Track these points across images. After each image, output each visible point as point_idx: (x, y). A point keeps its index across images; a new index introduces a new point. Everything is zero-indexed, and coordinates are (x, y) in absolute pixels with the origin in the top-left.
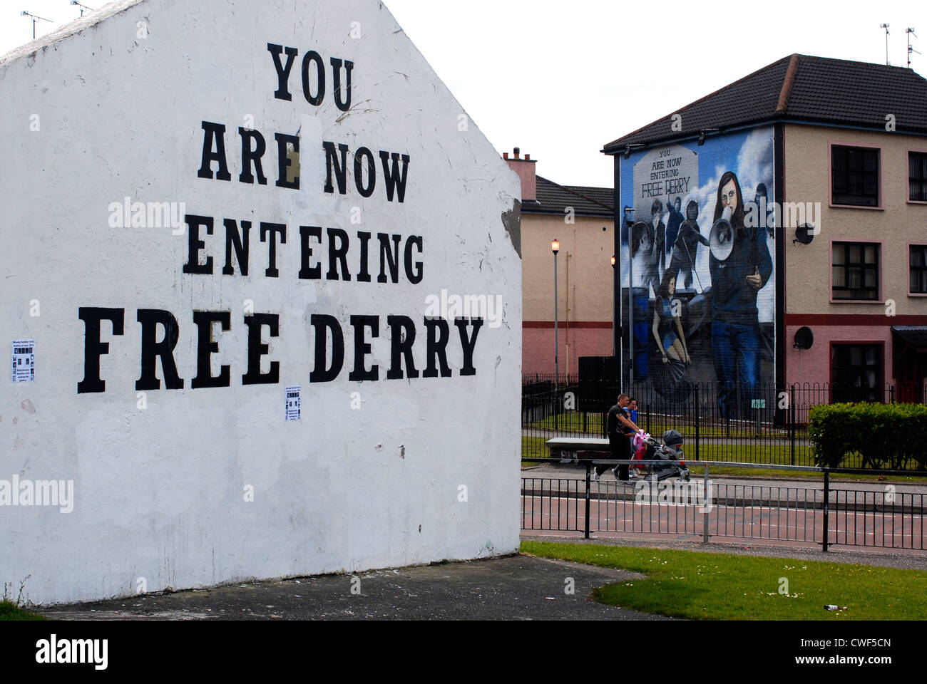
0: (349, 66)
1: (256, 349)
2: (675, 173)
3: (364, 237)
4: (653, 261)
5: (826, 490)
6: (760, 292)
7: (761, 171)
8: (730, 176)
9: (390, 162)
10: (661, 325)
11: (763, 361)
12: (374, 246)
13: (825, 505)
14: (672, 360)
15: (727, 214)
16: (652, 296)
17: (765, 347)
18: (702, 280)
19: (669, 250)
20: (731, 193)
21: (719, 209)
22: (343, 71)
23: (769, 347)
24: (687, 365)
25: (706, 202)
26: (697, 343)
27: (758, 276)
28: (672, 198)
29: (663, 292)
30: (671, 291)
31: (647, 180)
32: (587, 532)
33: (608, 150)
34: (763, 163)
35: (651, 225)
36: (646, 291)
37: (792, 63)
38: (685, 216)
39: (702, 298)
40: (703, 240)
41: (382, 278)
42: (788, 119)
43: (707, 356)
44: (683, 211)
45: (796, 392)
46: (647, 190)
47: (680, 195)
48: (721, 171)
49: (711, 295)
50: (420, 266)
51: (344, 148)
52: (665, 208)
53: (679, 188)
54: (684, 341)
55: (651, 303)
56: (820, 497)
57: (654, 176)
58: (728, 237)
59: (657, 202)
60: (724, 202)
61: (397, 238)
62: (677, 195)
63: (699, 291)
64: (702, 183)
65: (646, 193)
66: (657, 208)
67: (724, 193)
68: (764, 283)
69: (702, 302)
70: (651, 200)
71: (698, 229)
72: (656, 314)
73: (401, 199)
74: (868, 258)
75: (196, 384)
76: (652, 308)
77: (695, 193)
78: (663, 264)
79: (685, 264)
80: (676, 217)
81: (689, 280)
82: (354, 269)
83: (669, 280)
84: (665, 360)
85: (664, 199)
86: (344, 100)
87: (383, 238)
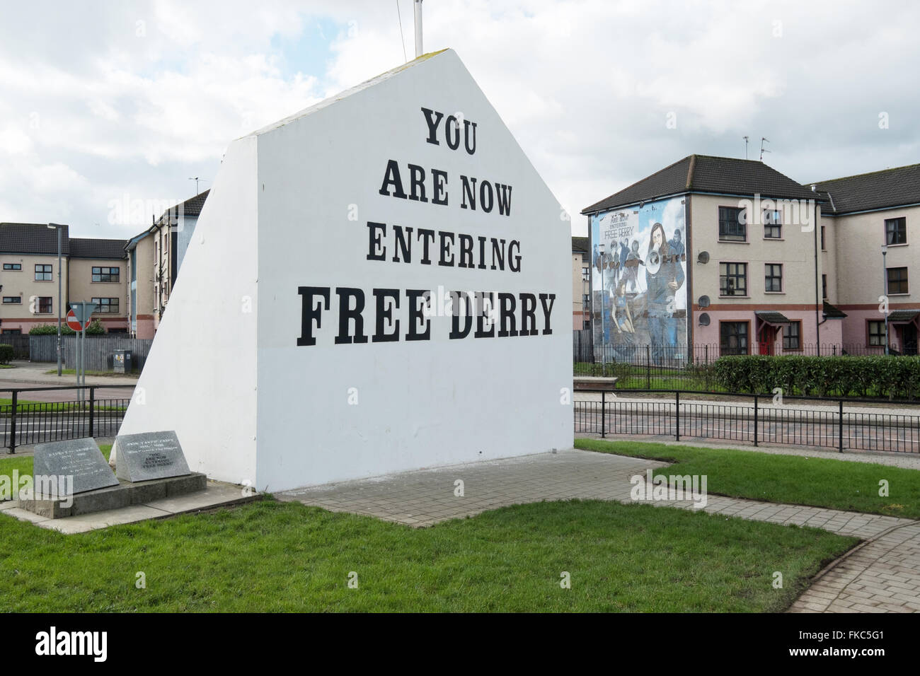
0: (474, 125)
1: (415, 314)
2: (624, 224)
3: (482, 240)
4: (612, 275)
5: (756, 408)
6: (677, 292)
7: (677, 221)
8: (658, 225)
9: (501, 190)
10: (617, 312)
11: (679, 332)
12: (488, 245)
13: (756, 418)
14: (624, 331)
15: (656, 248)
16: (612, 295)
17: (680, 324)
18: (641, 286)
19: (621, 269)
20: (659, 235)
21: (652, 244)
22: (471, 127)
23: (683, 323)
24: (633, 334)
25: (644, 240)
26: (639, 321)
27: (675, 283)
28: (622, 239)
29: (618, 293)
30: (623, 292)
31: (608, 229)
32: (603, 433)
33: (584, 212)
34: (679, 217)
35: (610, 254)
36: (608, 292)
37: (693, 159)
38: (631, 249)
39: (642, 296)
40: (641, 262)
41: (494, 267)
42: (694, 191)
43: (645, 329)
44: (630, 247)
45: (709, 349)
46: (607, 234)
47: (627, 237)
48: (652, 223)
49: (647, 295)
50: (519, 258)
51: (474, 180)
52: (619, 245)
53: (627, 233)
54: (631, 320)
55: (611, 299)
56: (752, 412)
57: (612, 226)
58: (657, 261)
59: (614, 241)
60: (654, 240)
61: (503, 242)
62: (626, 237)
63: (640, 292)
64: (641, 229)
65: (607, 237)
66: (613, 245)
67: (654, 235)
68: (679, 286)
69: (641, 298)
70: (610, 241)
71: (638, 256)
72: (614, 306)
73: (508, 214)
74: (741, 272)
75: (375, 339)
76: (611, 302)
77: (636, 236)
78: (618, 277)
79: (631, 277)
80: (625, 250)
81: (633, 286)
82: (476, 261)
83: (621, 286)
84: (620, 332)
85: (619, 240)
86: (471, 147)
87: (494, 241)
